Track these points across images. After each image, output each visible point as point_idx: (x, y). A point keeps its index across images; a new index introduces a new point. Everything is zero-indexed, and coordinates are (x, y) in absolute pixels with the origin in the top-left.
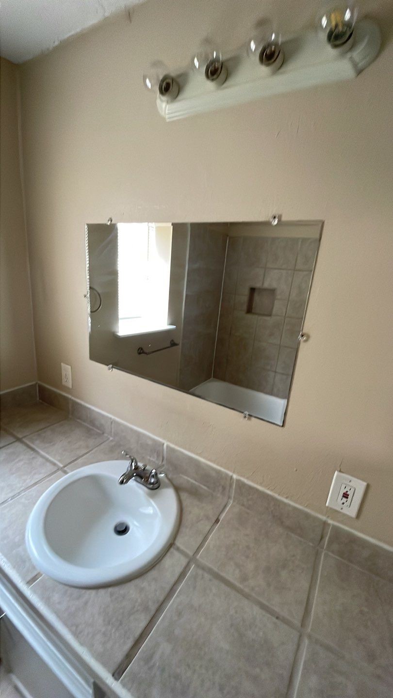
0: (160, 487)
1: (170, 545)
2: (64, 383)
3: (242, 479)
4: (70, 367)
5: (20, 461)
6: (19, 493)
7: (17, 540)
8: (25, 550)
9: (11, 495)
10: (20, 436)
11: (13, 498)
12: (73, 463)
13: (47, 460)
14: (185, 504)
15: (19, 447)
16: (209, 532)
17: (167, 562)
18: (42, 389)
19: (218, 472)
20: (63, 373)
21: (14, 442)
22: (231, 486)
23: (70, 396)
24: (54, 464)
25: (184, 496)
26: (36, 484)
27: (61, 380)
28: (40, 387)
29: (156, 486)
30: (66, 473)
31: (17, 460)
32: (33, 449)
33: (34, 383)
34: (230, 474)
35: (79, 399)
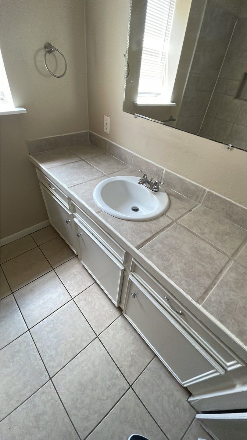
0: (159, 191)
1: (163, 214)
2: (105, 130)
3: (212, 191)
4: (109, 118)
5: (85, 169)
6: (87, 181)
7: (90, 197)
8: (94, 202)
9: (84, 181)
10: (83, 158)
11: (84, 183)
12: (112, 174)
13: (98, 171)
14: (172, 201)
15: (83, 163)
16: (185, 214)
17: (162, 219)
18: (92, 135)
19: (197, 187)
20: (105, 123)
21: (81, 160)
22: (203, 195)
23: (108, 140)
24: (102, 173)
25: (172, 198)
26: (94, 179)
27: (103, 128)
28: (90, 134)
29: (157, 190)
30: (108, 177)
31: (84, 168)
32: (91, 165)
33: (87, 131)
34: (205, 188)
35: (114, 141)
